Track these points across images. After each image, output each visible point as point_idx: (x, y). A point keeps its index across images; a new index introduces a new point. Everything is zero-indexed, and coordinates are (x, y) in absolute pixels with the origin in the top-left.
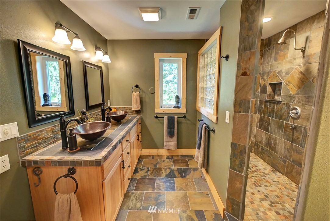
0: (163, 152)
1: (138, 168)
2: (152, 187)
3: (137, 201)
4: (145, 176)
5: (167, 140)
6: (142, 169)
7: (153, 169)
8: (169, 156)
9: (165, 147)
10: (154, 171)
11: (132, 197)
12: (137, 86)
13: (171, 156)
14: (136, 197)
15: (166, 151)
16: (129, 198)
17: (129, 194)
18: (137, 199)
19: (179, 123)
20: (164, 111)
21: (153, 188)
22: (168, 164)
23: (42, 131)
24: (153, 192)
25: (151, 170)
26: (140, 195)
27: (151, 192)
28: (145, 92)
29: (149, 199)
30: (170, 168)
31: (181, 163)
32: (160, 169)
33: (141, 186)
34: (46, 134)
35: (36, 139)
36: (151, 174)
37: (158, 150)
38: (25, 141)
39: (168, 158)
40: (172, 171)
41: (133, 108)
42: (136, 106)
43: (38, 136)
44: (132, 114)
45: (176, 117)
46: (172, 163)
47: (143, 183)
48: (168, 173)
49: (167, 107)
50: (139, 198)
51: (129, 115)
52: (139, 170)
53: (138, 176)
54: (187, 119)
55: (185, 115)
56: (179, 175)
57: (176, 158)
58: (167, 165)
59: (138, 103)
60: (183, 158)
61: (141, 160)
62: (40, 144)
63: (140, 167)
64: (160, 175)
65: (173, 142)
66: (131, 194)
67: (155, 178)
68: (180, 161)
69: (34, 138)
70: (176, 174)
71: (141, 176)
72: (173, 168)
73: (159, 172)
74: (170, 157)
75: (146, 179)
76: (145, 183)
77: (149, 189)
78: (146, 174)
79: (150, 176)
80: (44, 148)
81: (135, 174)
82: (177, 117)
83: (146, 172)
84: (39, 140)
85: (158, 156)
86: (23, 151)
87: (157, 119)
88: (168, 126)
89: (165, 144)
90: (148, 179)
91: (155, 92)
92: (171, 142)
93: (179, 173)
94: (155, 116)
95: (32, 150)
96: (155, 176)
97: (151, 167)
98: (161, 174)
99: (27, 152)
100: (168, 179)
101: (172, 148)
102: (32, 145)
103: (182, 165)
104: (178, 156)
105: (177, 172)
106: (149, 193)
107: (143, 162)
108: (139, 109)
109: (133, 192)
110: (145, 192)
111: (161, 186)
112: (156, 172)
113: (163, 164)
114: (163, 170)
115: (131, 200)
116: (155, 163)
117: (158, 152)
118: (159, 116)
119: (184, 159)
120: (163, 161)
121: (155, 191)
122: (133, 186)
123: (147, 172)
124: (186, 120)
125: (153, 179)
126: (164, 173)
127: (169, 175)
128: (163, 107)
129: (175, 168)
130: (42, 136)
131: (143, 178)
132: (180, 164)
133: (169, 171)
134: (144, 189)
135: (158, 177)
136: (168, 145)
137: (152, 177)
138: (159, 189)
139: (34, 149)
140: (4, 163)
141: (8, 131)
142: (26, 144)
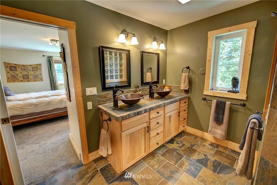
0: (208, 136)
1: (176, 140)
2: (176, 161)
3: (157, 164)
4: (176, 149)
5: (213, 126)
6: (178, 143)
7: (188, 147)
8: (215, 143)
9: (209, 132)
10: (188, 150)
11: (155, 159)
12: (188, 68)
13: (217, 144)
14: (158, 161)
15: (213, 138)
16: (153, 158)
17: (155, 155)
18: (158, 162)
19: (231, 110)
20: (214, 94)
21: (176, 163)
22: (207, 150)
23: (109, 94)
24: (173, 165)
25: (185, 147)
26: (162, 161)
27: (172, 165)
28: (195, 73)
29: (167, 168)
30: (205, 155)
31: (225, 157)
32: (195, 151)
33: (167, 155)
34: (111, 96)
35: (105, 97)
36: (183, 151)
37: (203, 133)
38: (100, 97)
39: (212, 145)
40: (207, 160)
41: (181, 87)
42: (184, 86)
43: (106, 96)
44: (182, 93)
45: (228, 103)
46: (213, 152)
47: (171, 154)
48: (200, 158)
49: (220, 90)
50: (160, 163)
51: (179, 93)
52: (175, 142)
53: (171, 146)
54: (247, 108)
55: (245, 102)
56: (212, 168)
57: (221, 150)
58: (205, 151)
59: (186, 83)
60: (232, 154)
61: (182, 135)
62: (107, 101)
63: (178, 141)
64: (191, 156)
65: (220, 130)
66: (157, 156)
67: (183, 155)
68: (225, 155)
69: (104, 97)
70: (209, 163)
71: (173, 148)
72: (209, 157)
73: (191, 153)
74: (215, 145)
75: (175, 152)
76: (173, 154)
77: (172, 161)
78: (178, 148)
79: (180, 151)
80: (109, 103)
81: (170, 144)
82: (230, 103)
83: (179, 147)
84: (106, 98)
85: (202, 138)
86: (98, 102)
87: (205, 102)
88: (216, 110)
89: (209, 129)
90: (177, 153)
91: (205, 73)
92: (218, 130)
93: (213, 166)
94: (203, 98)
95: (103, 103)
96: (185, 154)
97: (187, 145)
98: (193, 156)
99: (100, 103)
100: (196, 163)
101: (218, 136)
102: (103, 100)
103: (224, 159)
104: (226, 148)
105: (212, 163)
106: (170, 164)
107: (183, 137)
108: (187, 89)
109: (159, 156)
110: (167, 161)
111: (185, 165)
112: (189, 152)
113: (201, 148)
114: (197, 153)
115: (154, 160)
116: (193, 144)
117: (203, 135)
118: (207, 98)
119: (234, 155)
120: (204, 146)
121: (176, 166)
122: (162, 152)
123: (181, 147)
124: (245, 109)
125: (182, 155)
126: (196, 157)
127: (199, 161)
128: (214, 89)
129: (212, 159)
130: (109, 97)
131: (174, 150)
132: (222, 157)
133: (203, 157)
134: (168, 158)
135: (187, 156)
136: (213, 131)
137: (182, 153)
138: (181, 167)
139: (104, 102)
140: (90, 105)
141: (92, 91)
142: (100, 99)
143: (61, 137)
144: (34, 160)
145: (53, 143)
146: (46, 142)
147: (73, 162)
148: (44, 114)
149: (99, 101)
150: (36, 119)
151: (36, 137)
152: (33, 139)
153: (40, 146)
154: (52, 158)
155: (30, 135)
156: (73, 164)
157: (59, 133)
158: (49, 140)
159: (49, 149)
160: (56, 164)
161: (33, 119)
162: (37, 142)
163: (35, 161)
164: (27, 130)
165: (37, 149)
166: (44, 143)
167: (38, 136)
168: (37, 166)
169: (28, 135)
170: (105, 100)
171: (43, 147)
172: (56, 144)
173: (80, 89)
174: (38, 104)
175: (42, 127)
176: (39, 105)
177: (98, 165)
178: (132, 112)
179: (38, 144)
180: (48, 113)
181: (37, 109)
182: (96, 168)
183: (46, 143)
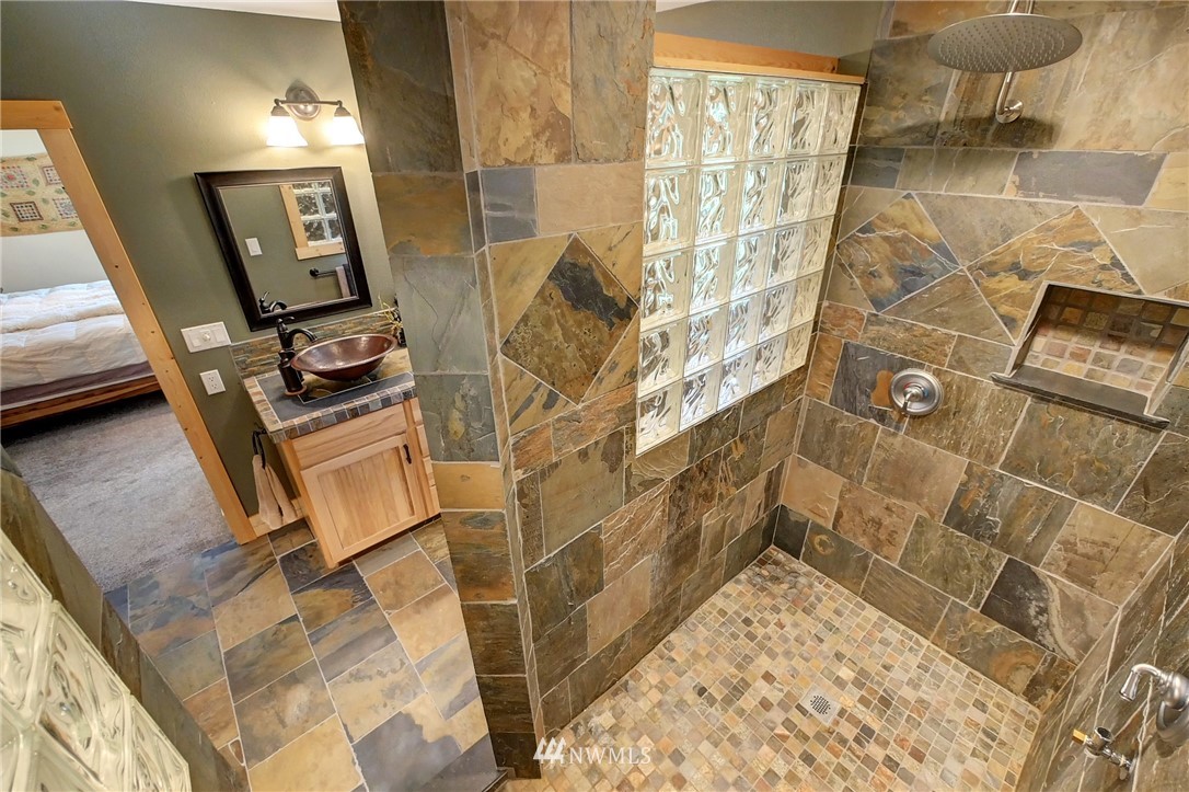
35: (267, 350)
38: (246, 352)
43: (271, 345)
69: (263, 349)
84: (273, 352)
86: (244, 369)
99: (253, 371)
139: (266, 367)
140: (213, 381)
141: (209, 335)
142: (248, 357)
143: (185, 458)
144: (97, 531)
145: (157, 480)
146: (137, 476)
147: (210, 537)
148: (117, 379)
149: (244, 366)
150: (93, 395)
151: (104, 459)
152: (92, 467)
153: (116, 490)
154: (149, 525)
155: (83, 451)
156: (209, 542)
157: (180, 445)
158: (147, 468)
159: (141, 499)
160: (160, 543)
161: (80, 396)
162: (108, 476)
163: (99, 534)
164: (74, 433)
165: (107, 496)
166: (130, 479)
167: (108, 455)
168: (106, 548)
169: (76, 454)
170: (268, 358)
171: (126, 490)
172: (168, 484)
173: (159, 334)
174: (87, 346)
175: (124, 423)
176: (90, 350)
177: (279, 546)
178: (331, 410)
179: (112, 482)
180: (133, 374)
181: (86, 362)
182: (271, 554)
183: (136, 480)
